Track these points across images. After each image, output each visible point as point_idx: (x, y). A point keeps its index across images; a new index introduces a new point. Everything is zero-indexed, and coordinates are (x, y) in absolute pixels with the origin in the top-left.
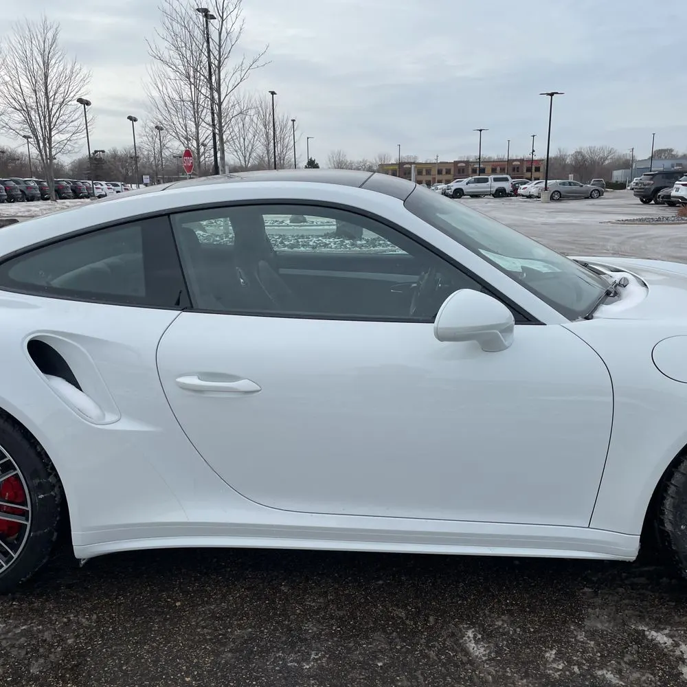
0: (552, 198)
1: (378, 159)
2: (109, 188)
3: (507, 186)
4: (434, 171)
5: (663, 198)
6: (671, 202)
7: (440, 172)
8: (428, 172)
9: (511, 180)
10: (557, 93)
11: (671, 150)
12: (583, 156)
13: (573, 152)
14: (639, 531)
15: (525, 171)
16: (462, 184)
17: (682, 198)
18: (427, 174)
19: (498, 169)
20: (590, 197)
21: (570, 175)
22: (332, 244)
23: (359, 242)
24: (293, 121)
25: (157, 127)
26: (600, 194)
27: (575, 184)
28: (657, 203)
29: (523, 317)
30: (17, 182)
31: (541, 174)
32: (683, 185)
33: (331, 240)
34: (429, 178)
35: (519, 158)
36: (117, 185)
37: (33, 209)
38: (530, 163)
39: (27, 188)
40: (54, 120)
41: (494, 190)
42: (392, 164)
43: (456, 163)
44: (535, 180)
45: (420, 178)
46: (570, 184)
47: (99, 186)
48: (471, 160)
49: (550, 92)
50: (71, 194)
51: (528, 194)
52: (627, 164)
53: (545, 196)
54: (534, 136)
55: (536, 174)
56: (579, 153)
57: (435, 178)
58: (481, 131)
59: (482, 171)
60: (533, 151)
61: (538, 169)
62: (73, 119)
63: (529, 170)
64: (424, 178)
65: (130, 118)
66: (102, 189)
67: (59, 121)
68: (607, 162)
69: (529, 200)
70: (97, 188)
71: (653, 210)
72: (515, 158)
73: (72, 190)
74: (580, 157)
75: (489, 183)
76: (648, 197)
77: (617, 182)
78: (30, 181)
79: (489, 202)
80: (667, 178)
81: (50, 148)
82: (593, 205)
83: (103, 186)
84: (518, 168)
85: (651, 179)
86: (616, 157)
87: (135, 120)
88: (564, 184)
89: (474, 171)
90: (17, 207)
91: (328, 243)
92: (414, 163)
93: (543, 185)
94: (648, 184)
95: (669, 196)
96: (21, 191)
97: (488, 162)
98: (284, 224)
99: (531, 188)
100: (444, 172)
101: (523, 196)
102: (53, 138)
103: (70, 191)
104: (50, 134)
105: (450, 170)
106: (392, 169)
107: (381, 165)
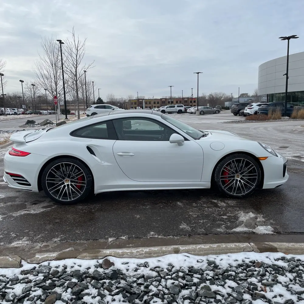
0: (200, 114)
1: (128, 98)
2: (11, 111)
3: (183, 109)
4: (152, 103)
5: (241, 113)
6: (244, 115)
7: (155, 103)
8: (150, 103)
9: (184, 107)
10: (200, 73)
11: (247, 94)
12: (213, 96)
13: (208, 95)
14: (210, 181)
15: (190, 102)
16: (164, 108)
17: (248, 113)
18: (149, 104)
19: (179, 102)
20: (215, 113)
21: (208, 104)
24: (93, 82)
25: (32, 85)
26: (219, 112)
27: (209, 108)
28: (239, 115)
29: (186, 139)
31: (196, 104)
32: (248, 108)
34: (150, 105)
35: (187, 97)
36: (15, 110)
38: (191, 99)
41: (177, 110)
42: (135, 100)
43: (161, 99)
44: (194, 106)
45: (147, 105)
46: (207, 108)
48: (167, 98)
49: (197, 72)
51: (191, 112)
52: (230, 99)
53: (198, 113)
54: (192, 89)
55: (194, 104)
56: (211, 95)
57: (153, 106)
58: (171, 87)
59: (172, 102)
60: (192, 95)
61: (195, 102)
63: (191, 102)
64: (148, 105)
65: (21, 81)
68: (222, 99)
69: (191, 114)
71: (238, 118)
72: (185, 97)
74: (211, 97)
75: (175, 108)
76: (236, 113)
77: (227, 107)
79: (176, 115)
80: (243, 106)
82: (216, 116)
83: (9, 110)
84: (187, 101)
85: (237, 106)
86: (226, 97)
87: (23, 82)
88: (205, 108)
89: (169, 102)
92: (144, 99)
93: (196, 108)
94: (236, 108)
95: (243, 113)
97: (174, 99)
99: (192, 109)
100: (156, 103)
101: (189, 113)
105: (159, 102)
106: (134, 102)
107: (130, 100)
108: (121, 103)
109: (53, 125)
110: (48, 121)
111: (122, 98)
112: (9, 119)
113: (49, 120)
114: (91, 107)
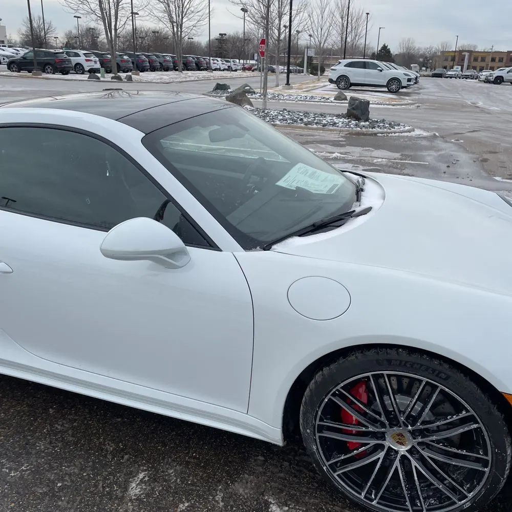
1: (440, 47)
2: (222, 64)
4: (489, 59)
7: (493, 60)
8: (483, 60)
16: (503, 72)
18: (481, 61)
22: (340, 123)
23: (363, 123)
24: (368, 14)
30: (157, 56)
33: (341, 120)
34: (483, 64)
36: (229, 62)
37: (165, 77)
39: (165, 61)
40: (185, 10)
42: (453, 51)
45: (474, 64)
47: (216, 62)
50: (195, 67)
57: (488, 65)
62: (199, 10)
65: (243, 9)
66: (218, 64)
67: (189, 11)
70: (214, 63)
73: (196, 64)
78: (167, 56)
81: (181, 32)
83: (219, 63)
87: (246, 11)
90: (154, 75)
91: (337, 122)
96: (160, 63)
98: (329, 101)
100: (497, 60)
102: (183, 24)
103: (194, 65)
104: (182, 21)
105: (503, 59)
106: (452, 56)
107: (443, 52)
108: (426, 58)
109: (254, 95)
110: (246, 88)
111: (431, 48)
112: (212, 78)
113: (249, 86)
114: (340, 63)
